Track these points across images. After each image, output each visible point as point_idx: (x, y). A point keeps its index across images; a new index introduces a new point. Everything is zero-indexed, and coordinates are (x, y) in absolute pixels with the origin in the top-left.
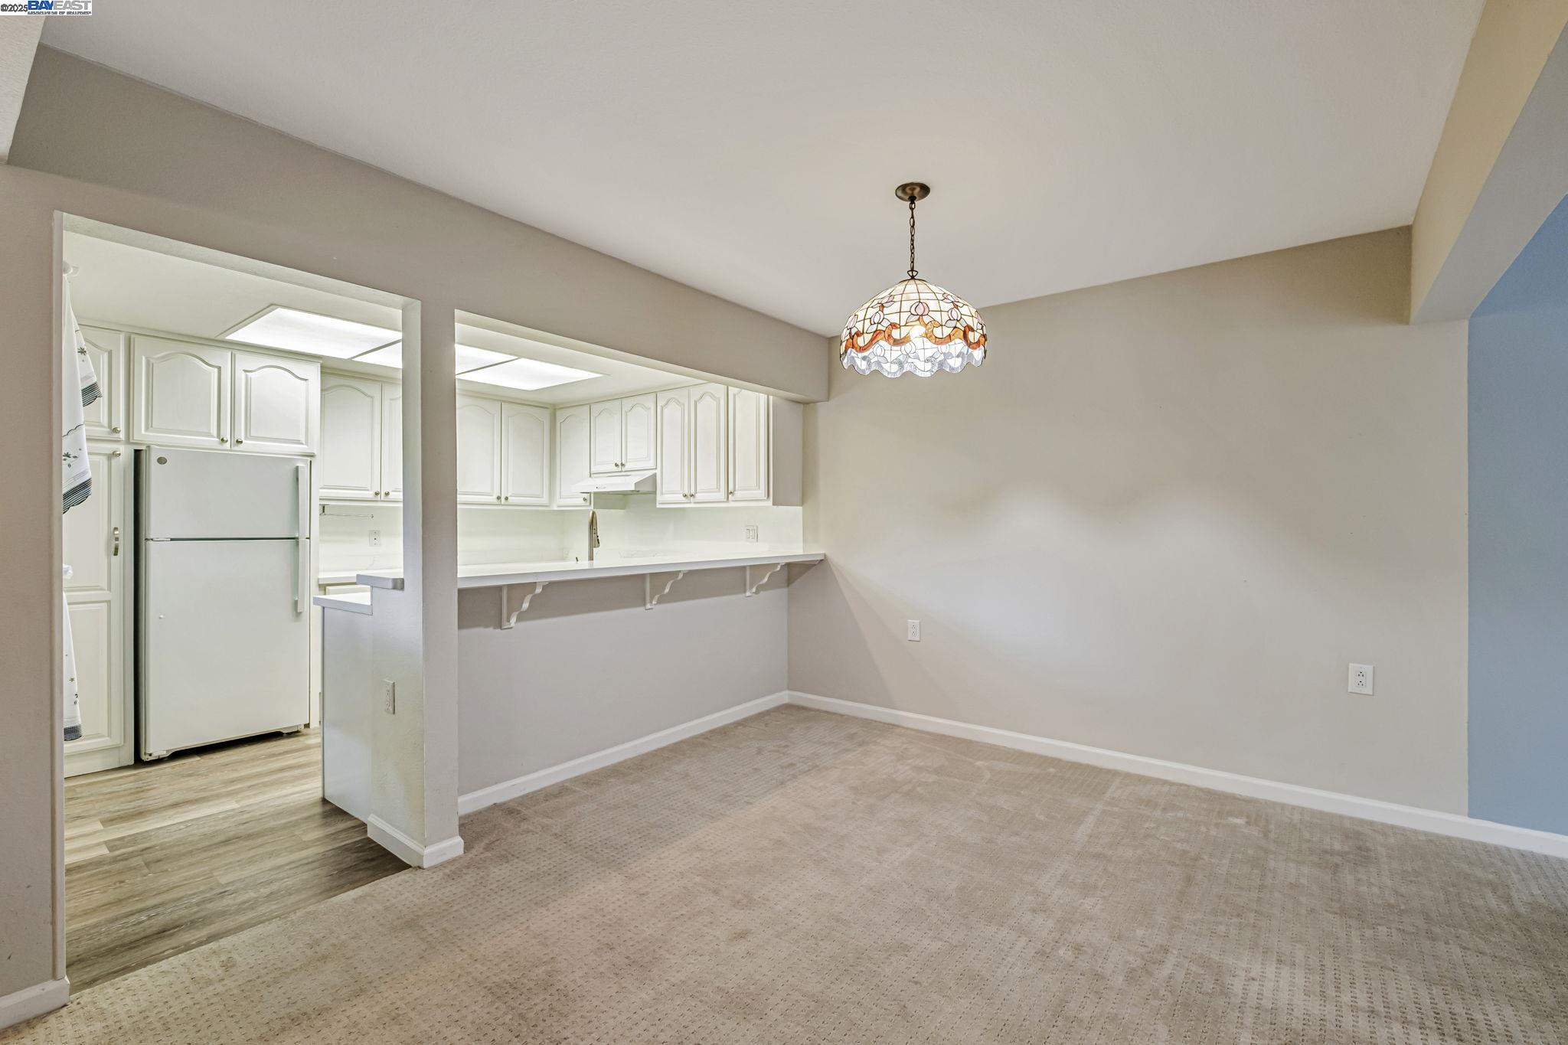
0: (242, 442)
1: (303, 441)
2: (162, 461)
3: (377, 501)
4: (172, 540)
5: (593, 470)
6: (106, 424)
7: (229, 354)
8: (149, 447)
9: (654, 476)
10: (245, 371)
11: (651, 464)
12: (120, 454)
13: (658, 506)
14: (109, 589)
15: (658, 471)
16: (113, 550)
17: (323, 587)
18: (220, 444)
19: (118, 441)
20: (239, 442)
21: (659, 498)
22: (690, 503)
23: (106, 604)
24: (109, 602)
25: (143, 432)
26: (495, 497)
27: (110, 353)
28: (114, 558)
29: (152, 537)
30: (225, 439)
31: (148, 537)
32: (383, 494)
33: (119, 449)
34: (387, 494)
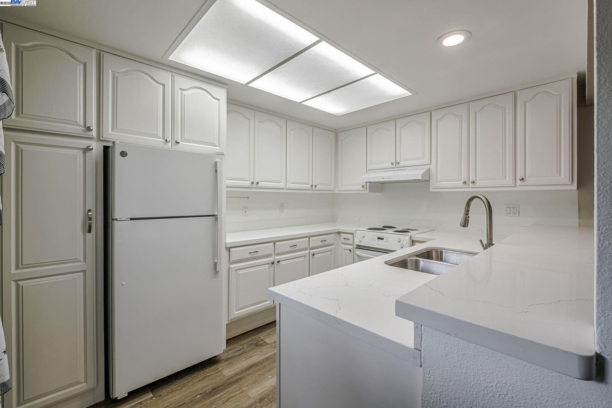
0: (179, 143)
1: (217, 144)
2: (123, 154)
3: (252, 188)
4: (131, 219)
5: (369, 168)
6: (82, 124)
7: (171, 74)
8: (114, 143)
9: (429, 170)
10: (181, 89)
11: (428, 162)
12: (92, 149)
13: (431, 190)
14: (85, 261)
15: (432, 167)
16: (87, 227)
17: (229, 249)
18: (165, 144)
19: (93, 138)
20: (177, 143)
21: (432, 186)
22: (469, 188)
23: (82, 273)
24: (84, 272)
25: (110, 132)
26: (310, 185)
27: (85, 65)
28: (88, 235)
29: (116, 218)
30: (168, 140)
31: (113, 218)
32: (255, 183)
33: (92, 144)
34: (258, 183)
